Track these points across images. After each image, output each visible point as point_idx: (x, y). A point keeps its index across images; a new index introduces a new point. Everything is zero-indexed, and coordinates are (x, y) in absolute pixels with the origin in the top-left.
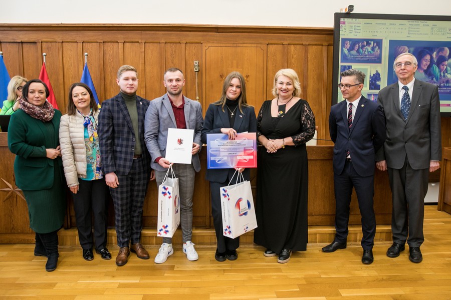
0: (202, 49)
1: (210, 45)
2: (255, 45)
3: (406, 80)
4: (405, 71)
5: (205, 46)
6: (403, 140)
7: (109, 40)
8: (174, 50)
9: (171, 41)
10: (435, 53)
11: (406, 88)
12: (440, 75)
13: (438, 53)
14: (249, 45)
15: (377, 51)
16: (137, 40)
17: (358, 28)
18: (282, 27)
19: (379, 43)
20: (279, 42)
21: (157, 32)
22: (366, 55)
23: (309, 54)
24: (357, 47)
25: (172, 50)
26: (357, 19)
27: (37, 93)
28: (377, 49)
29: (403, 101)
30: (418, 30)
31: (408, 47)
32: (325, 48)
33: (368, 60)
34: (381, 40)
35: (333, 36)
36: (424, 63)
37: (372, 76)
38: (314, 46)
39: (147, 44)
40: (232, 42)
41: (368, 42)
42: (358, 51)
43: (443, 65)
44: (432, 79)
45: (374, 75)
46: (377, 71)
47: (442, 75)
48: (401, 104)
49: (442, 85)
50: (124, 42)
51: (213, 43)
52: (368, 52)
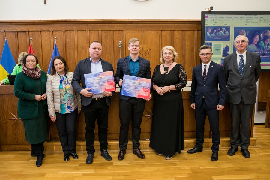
0: (123, 33)
1: (128, 31)
2: (154, 31)
3: (241, 51)
4: (242, 46)
5: (125, 32)
6: (240, 87)
7: (68, 29)
8: (106, 34)
9: (104, 30)
10: (262, 34)
11: (241, 56)
12: (265, 47)
13: (264, 34)
14: (151, 31)
15: (227, 34)
16: (85, 29)
17: (216, 20)
18: (170, 20)
19: (228, 29)
20: (168, 29)
21: (97, 24)
22: (220, 36)
23: (186, 36)
24: (215, 32)
25: (105, 35)
26: (215, 15)
27: (31, 61)
28: (227, 32)
29: (240, 64)
30: (252, 20)
31: (246, 31)
32: (196, 32)
33: (222, 39)
34: (230, 27)
35: (201, 25)
36: (256, 40)
37: (224, 48)
38: (189, 31)
39: (91, 32)
40: (141, 29)
41: (222, 28)
42: (215, 34)
43: (267, 41)
44: (260, 50)
45: (225, 48)
46: (227, 45)
48: (239, 66)
49: (266, 53)
50: (77, 31)
51: (130, 30)
52: (222, 34)
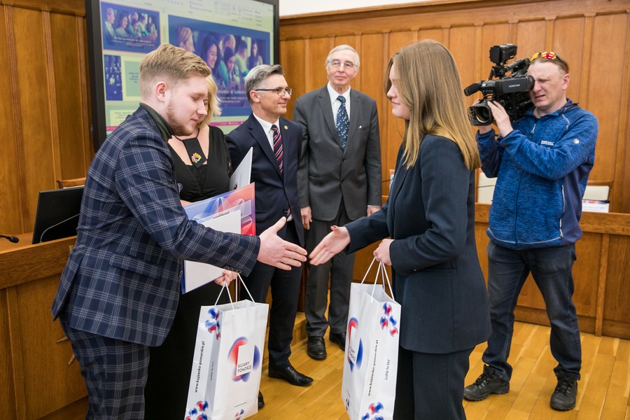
4: (344, 75)
6: (338, 177)
10: (221, 43)
11: (341, 99)
12: (229, 77)
15: (154, 33)
22: (139, 39)
23: (16, 27)
24: (125, 23)
29: (339, 118)
30: (200, 2)
31: (192, 30)
32: (46, 16)
33: (143, 47)
34: (158, 14)
36: (211, 57)
38: (24, 10)
41: (140, 14)
42: (127, 30)
43: (231, 62)
44: (221, 84)
47: (231, 77)
48: (338, 123)
49: (232, 92)
52: (143, 33)
